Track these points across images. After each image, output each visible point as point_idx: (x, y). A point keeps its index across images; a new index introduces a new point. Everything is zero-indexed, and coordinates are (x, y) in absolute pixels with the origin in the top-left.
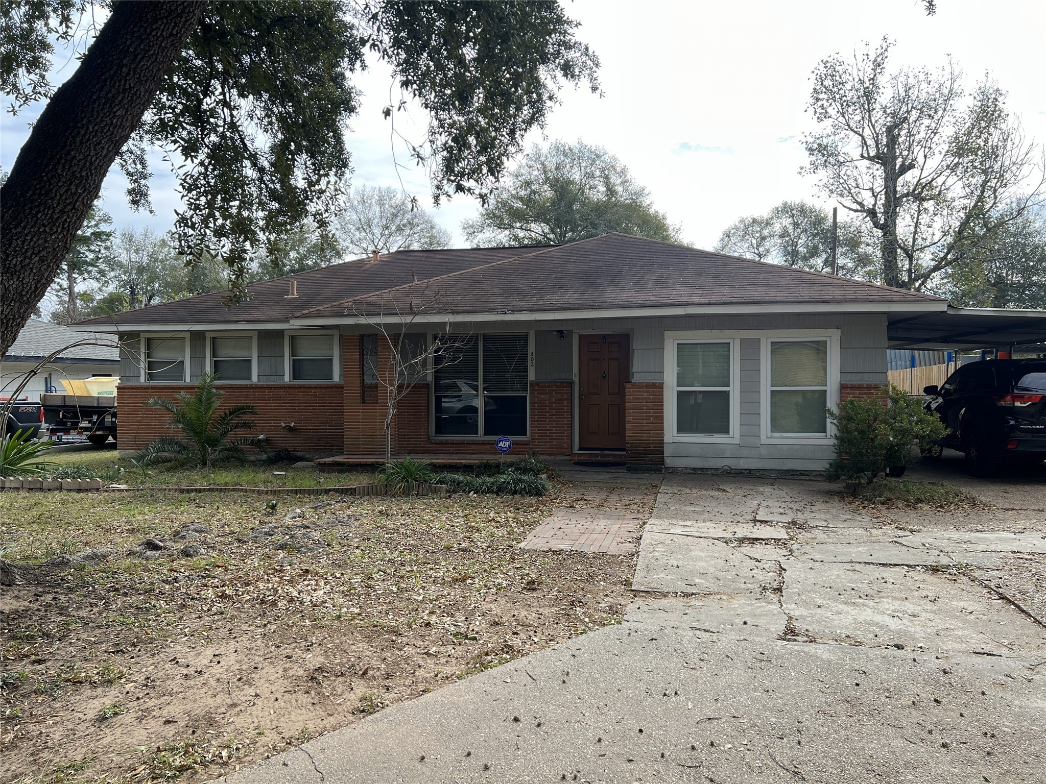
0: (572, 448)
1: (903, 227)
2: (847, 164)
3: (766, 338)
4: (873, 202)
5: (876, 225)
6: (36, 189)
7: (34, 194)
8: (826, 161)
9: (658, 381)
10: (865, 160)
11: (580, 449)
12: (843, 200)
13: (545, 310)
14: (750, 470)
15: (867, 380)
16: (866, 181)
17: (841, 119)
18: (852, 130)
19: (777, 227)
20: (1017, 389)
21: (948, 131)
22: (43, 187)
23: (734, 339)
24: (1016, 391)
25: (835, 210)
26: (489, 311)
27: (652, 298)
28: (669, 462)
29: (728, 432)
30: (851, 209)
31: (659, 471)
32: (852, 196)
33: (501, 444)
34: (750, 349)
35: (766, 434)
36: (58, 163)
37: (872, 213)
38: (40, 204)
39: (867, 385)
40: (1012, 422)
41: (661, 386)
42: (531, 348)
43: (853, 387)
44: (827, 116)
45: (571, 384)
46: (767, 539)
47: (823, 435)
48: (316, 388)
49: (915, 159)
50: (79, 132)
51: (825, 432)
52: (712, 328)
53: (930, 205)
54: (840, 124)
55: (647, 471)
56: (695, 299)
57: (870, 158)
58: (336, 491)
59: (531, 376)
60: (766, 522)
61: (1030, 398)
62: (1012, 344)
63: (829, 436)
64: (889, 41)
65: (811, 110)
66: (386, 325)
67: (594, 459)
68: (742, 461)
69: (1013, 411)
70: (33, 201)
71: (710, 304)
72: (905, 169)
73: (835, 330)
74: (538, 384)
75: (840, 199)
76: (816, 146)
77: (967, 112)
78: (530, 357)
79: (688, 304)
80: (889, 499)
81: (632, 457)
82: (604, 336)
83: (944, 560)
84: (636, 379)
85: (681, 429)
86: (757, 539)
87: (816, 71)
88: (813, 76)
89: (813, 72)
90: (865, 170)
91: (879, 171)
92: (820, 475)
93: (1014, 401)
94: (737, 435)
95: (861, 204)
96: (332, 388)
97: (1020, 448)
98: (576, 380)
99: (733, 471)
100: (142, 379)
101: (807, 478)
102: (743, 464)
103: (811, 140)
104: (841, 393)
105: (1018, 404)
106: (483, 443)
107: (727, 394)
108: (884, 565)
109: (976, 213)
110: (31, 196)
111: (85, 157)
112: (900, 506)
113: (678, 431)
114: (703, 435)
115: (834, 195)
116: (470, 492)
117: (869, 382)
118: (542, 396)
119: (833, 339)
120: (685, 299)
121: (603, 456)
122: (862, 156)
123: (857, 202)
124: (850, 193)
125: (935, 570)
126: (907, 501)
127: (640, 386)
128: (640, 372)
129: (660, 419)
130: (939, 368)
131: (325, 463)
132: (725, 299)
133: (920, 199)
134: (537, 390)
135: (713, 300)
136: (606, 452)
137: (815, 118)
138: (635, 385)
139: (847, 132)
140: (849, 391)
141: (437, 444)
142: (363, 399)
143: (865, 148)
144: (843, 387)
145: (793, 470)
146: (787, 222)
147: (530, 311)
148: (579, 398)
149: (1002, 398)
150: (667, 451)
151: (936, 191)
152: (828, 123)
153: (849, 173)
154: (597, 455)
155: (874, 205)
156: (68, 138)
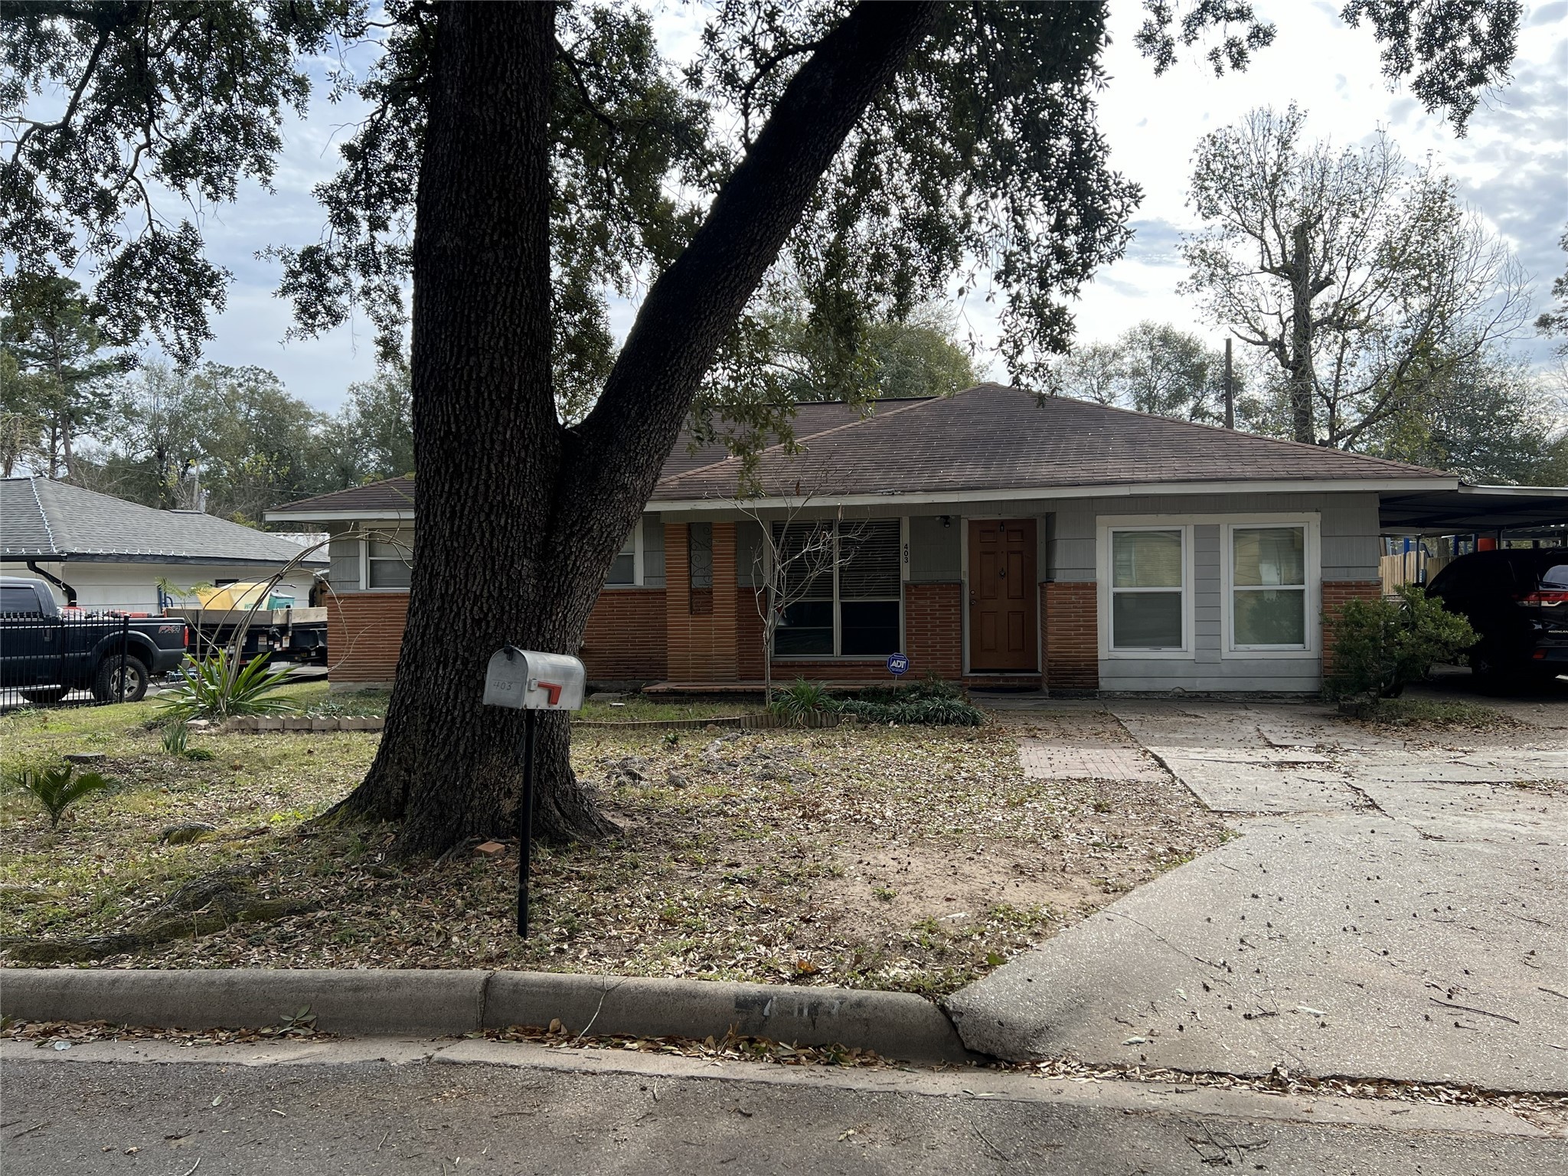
0: (961, 670)
1: (1322, 366)
2: (1243, 278)
3: (1227, 524)
4: (1281, 331)
5: (1285, 363)
6: (660, 384)
7: (658, 389)
8: (1213, 274)
9: (1089, 580)
10: (1266, 274)
11: (972, 671)
12: (1236, 328)
13: (945, 490)
14: (1208, 693)
15: (1356, 576)
16: (1269, 303)
17: (1235, 216)
18: (1249, 232)
19: (1127, 362)
20: (1542, 585)
21: (1377, 235)
22: (667, 382)
23: (1187, 525)
24: (1541, 588)
25: (1229, 342)
26: (871, 492)
27: (1083, 474)
28: (1104, 685)
29: (1180, 645)
30: (1249, 341)
31: (1092, 696)
32: (1249, 322)
33: (894, 664)
34: (1207, 538)
35: (1230, 648)
36: (680, 358)
37: (1278, 346)
38: (663, 400)
39: (1357, 582)
40: (1538, 627)
41: (1093, 587)
42: (905, 538)
43: (1339, 585)
44: (1215, 211)
45: (959, 585)
46: (1309, 763)
47: (1300, 646)
48: (613, 594)
49: (1332, 272)
50: (701, 324)
51: (1301, 641)
52: (1157, 511)
53: (1353, 335)
54: (1233, 224)
55: (1078, 696)
56: (1142, 476)
57: (1274, 271)
58: (716, 723)
59: (905, 575)
60: (1286, 747)
61: (1557, 596)
62: (1500, 528)
63: (1307, 648)
64: (1298, 112)
65: (1194, 204)
66: (761, 511)
67: (994, 683)
68: (1198, 681)
69: (1539, 613)
70: (657, 397)
71: (1162, 481)
72: (1319, 286)
73: (1314, 514)
74: (915, 586)
75: (1233, 325)
76: (1197, 253)
77: (1402, 208)
78: (902, 550)
79: (1133, 482)
80: (1413, 720)
81: (1056, 679)
82: (1002, 523)
83: (1527, 778)
84: (1060, 577)
85: (1120, 640)
86: (1297, 763)
87: (1201, 151)
88: (1196, 157)
89: (1196, 151)
90: (1268, 288)
91: (1285, 288)
92: (1298, 697)
93: (1540, 601)
94: (1192, 648)
95: (1262, 334)
96: (634, 594)
97: (1549, 659)
98: (966, 579)
99: (1187, 695)
100: (363, 585)
101: (1282, 701)
102: (1200, 685)
103: (1191, 244)
104: (1323, 592)
105: (1545, 604)
106: (842, 665)
107: (1178, 595)
108: (1462, 783)
109: (1421, 346)
110: (656, 391)
111: (703, 349)
112: (1428, 727)
113: (1115, 645)
114: (1147, 649)
115: (1224, 320)
116: (889, 721)
117: (1358, 579)
118: (921, 602)
119: (1311, 526)
120: (1125, 475)
121: (1007, 679)
122: (1262, 268)
123: (1256, 330)
124: (1246, 318)
125: (1522, 786)
126: (1435, 721)
127: (1066, 587)
128: (1065, 568)
129: (1092, 629)
130: (1393, 560)
131: (657, 692)
132: (1180, 476)
133: (1341, 326)
134: (913, 594)
135: (1164, 477)
136: (1007, 675)
137: (1199, 215)
138: (1059, 586)
139: (1243, 235)
140: (1333, 590)
141: (780, 666)
142: (691, 607)
143: (1266, 257)
144: (1325, 586)
145: (1263, 692)
146: (1144, 356)
147: (925, 491)
148: (970, 604)
149: (1526, 597)
150: (1103, 670)
151: (1362, 316)
152: (1217, 221)
153: (1243, 289)
154: (998, 679)
155: (1282, 336)
156: (691, 330)
